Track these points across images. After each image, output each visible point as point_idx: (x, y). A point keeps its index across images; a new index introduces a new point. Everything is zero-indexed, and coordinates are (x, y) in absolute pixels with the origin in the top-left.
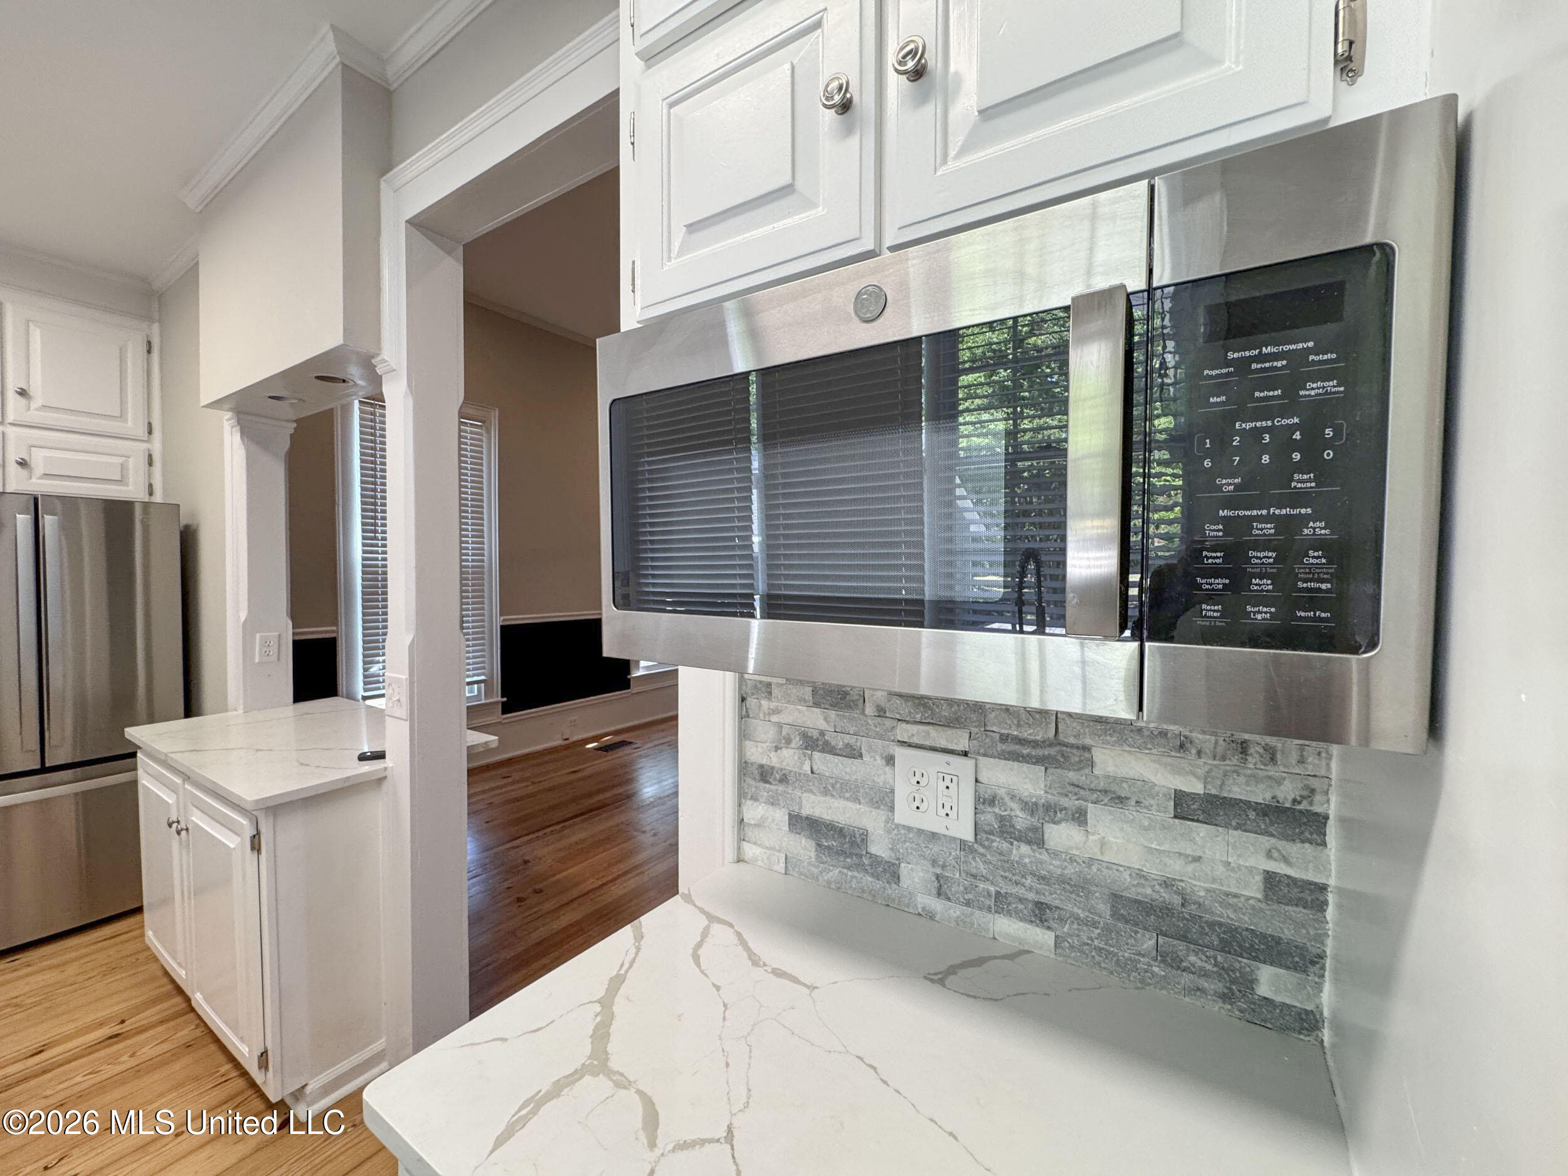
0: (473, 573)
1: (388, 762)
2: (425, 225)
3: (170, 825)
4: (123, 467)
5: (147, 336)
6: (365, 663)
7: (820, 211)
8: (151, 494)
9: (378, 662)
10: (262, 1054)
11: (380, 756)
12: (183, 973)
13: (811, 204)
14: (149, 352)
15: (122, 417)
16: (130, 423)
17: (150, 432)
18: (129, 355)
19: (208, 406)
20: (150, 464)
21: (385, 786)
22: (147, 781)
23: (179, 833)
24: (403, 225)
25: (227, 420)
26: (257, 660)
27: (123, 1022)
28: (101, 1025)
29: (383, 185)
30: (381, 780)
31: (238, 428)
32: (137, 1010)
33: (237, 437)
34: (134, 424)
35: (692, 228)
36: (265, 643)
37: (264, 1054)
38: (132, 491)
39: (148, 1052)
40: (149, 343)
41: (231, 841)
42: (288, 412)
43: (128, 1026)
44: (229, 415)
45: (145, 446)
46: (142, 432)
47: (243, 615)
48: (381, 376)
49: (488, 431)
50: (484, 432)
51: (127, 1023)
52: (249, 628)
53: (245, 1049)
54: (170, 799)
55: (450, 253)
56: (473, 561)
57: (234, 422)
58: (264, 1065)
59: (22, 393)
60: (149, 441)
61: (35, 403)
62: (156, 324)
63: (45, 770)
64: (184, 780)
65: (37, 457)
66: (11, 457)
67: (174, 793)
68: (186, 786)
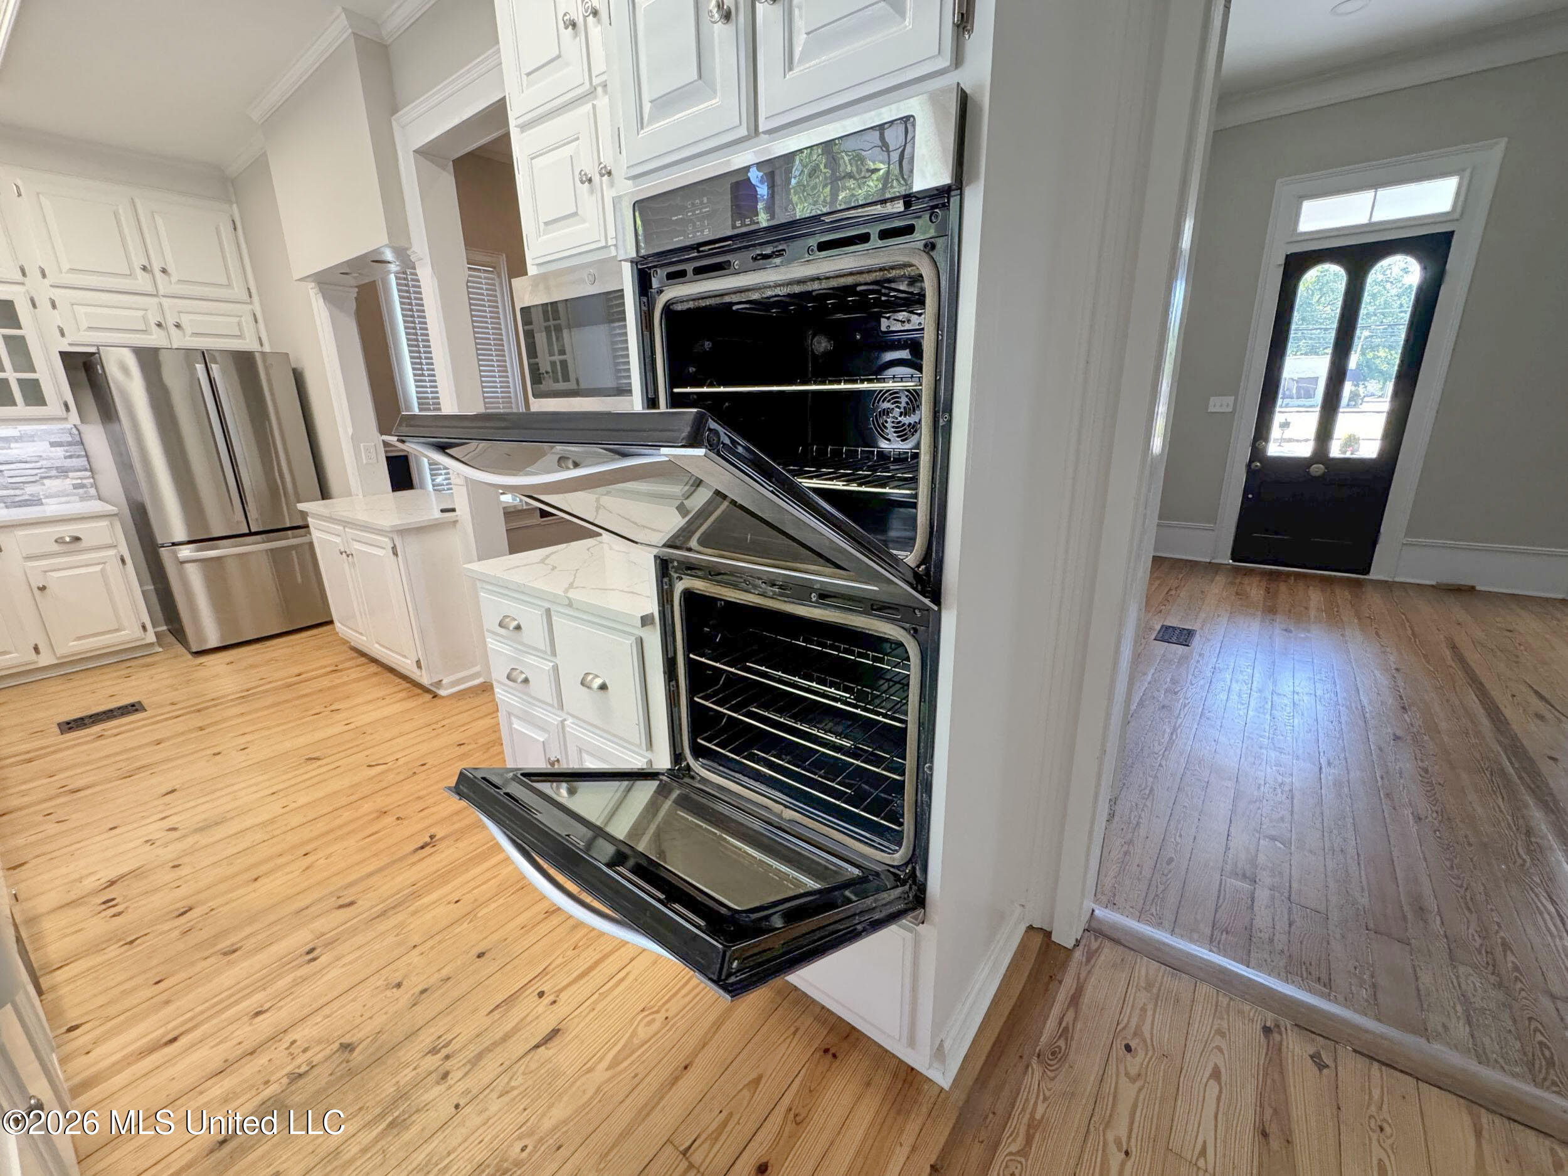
0: (503, 403)
1: (458, 512)
2: (426, 153)
3: (341, 553)
4: (239, 324)
5: (231, 216)
6: (432, 475)
7: (587, 225)
8: (262, 345)
9: (441, 474)
11: (453, 510)
12: (365, 638)
13: (584, 221)
14: (235, 229)
15: (229, 285)
16: (236, 289)
17: (250, 296)
18: (222, 231)
19: (299, 280)
20: (256, 321)
21: (458, 525)
22: (316, 535)
23: (348, 556)
24: (412, 153)
25: (311, 289)
26: (364, 462)
27: (336, 666)
28: (325, 667)
29: (394, 124)
30: (456, 522)
31: (320, 295)
32: (342, 662)
33: (321, 301)
34: (239, 292)
35: (546, 224)
36: (367, 450)
37: (418, 663)
38: (248, 344)
39: (354, 676)
40: (233, 221)
41: (379, 553)
42: (350, 280)
43: (339, 668)
44: (313, 285)
45: (250, 307)
46: (246, 297)
47: (350, 431)
48: (414, 263)
49: (499, 276)
50: (496, 277)
52: (355, 439)
53: (409, 662)
54: (337, 540)
55: (444, 168)
56: (502, 392)
57: (316, 290)
58: (419, 666)
59: (164, 271)
60: (251, 303)
61: (174, 279)
62: (235, 206)
63: (251, 534)
64: (344, 527)
65: (185, 320)
66: (170, 322)
67: (339, 536)
68: (347, 530)
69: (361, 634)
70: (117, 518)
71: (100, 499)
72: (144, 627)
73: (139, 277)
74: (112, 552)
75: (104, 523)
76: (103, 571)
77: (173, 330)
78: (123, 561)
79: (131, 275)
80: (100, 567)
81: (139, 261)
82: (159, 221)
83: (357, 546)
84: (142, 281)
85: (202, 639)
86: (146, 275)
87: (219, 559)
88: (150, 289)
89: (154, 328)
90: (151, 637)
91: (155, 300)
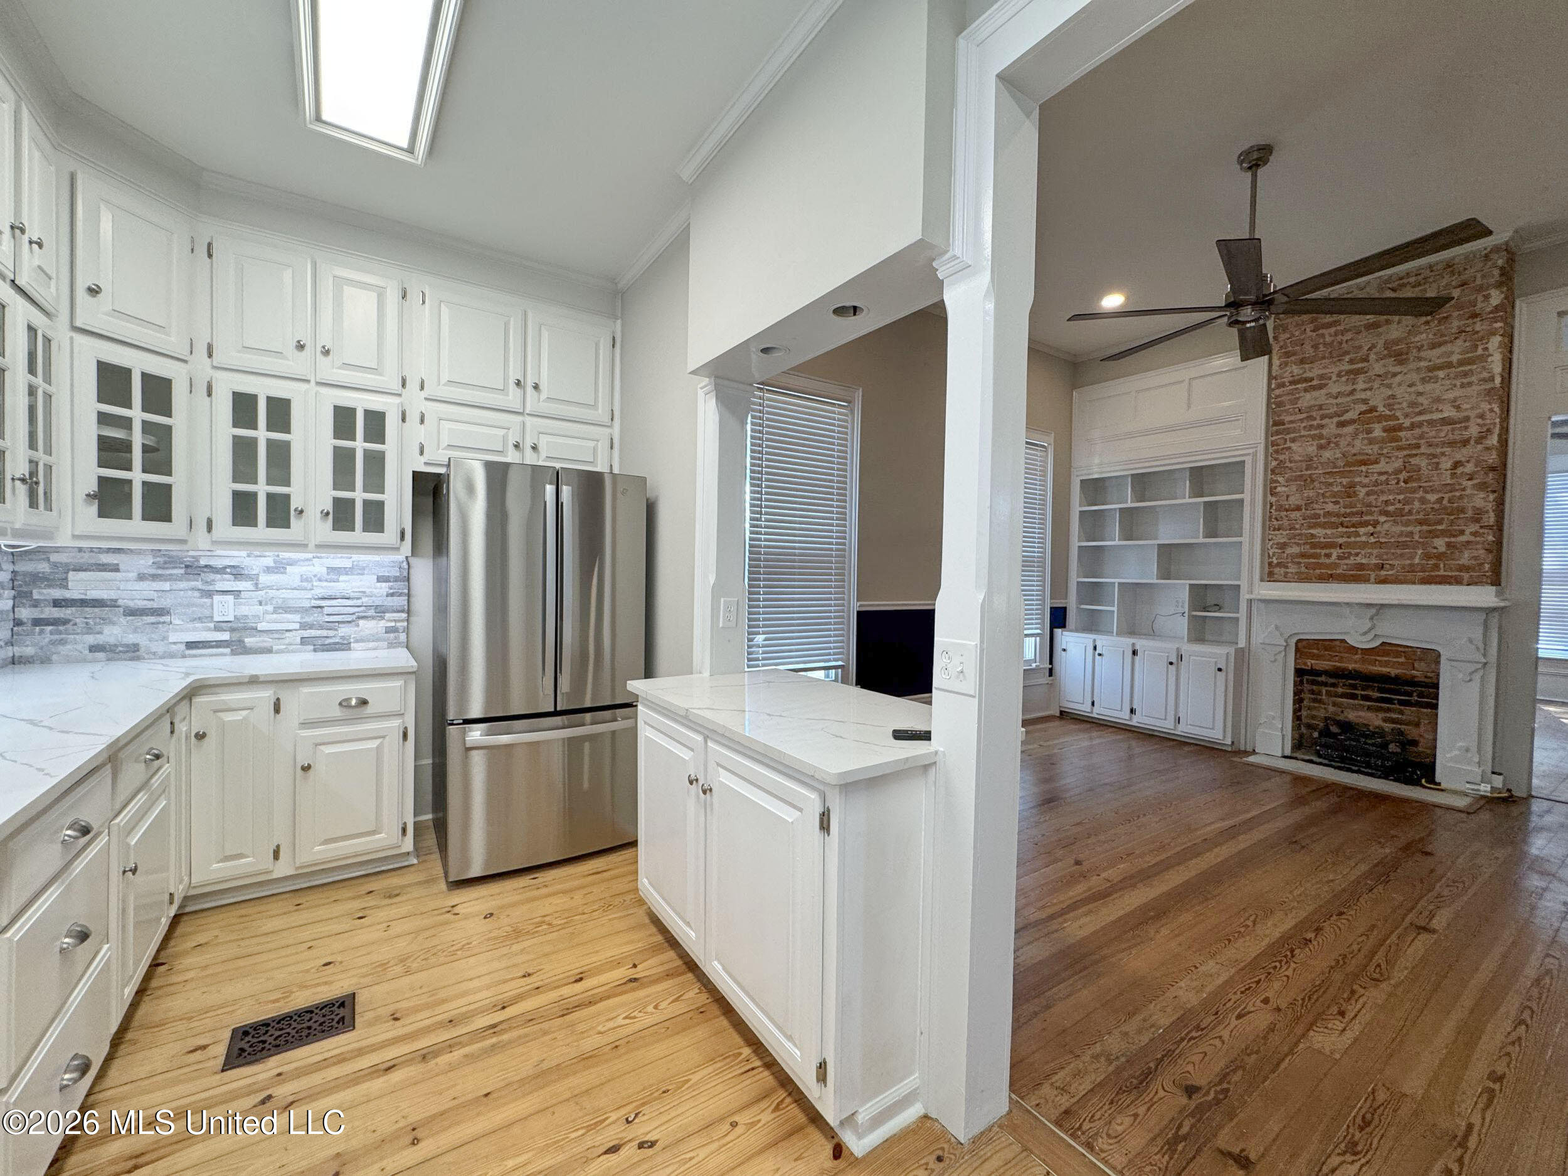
1: (935, 744)
2: (1013, 78)
4: (595, 449)
5: (613, 332)
10: (820, 1067)
12: (691, 933)
14: (613, 346)
15: (594, 406)
16: (600, 411)
17: (612, 420)
18: (601, 347)
19: (688, 374)
20: (612, 445)
21: (933, 773)
22: (645, 733)
23: (704, 792)
25: (701, 388)
26: (721, 625)
27: (635, 966)
28: (618, 964)
31: (714, 393)
32: (643, 956)
33: (712, 403)
34: (602, 415)
36: (727, 607)
37: (822, 1066)
38: (599, 465)
39: (668, 1009)
40: (614, 338)
41: (788, 815)
43: (640, 971)
44: (706, 381)
45: (608, 430)
46: (606, 419)
47: (712, 579)
48: (943, 281)
49: (853, 412)
51: (640, 967)
52: (718, 590)
53: (794, 1051)
54: (686, 755)
55: (1028, 115)
57: (711, 387)
58: (822, 1077)
59: (536, 387)
60: (610, 427)
61: (543, 396)
62: (619, 322)
63: (556, 713)
64: (706, 738)
65: (543, 442)
66: (528, 443)
67: (692, 750)
68: (710, 744)
69: (688, 924)
70: (413, 676)
71: (407, 647)
72: (404, 830)
73: (511, 393)
74: (396, 723)
75: (398, 683)
76: (379, 748)
77: (528, 452)
78: (405, 736)
79: (503, 391)
80: (378, 741)
81: (514, 374)
82: (545, 334)
83: (725, 778)
84: (512, 398)
85: (466, 862)
86: (519, 392)
87: (509, 747)
88: (518, 406)
89: (511, 448)
90: (408, 844)
91: (519, 418)
